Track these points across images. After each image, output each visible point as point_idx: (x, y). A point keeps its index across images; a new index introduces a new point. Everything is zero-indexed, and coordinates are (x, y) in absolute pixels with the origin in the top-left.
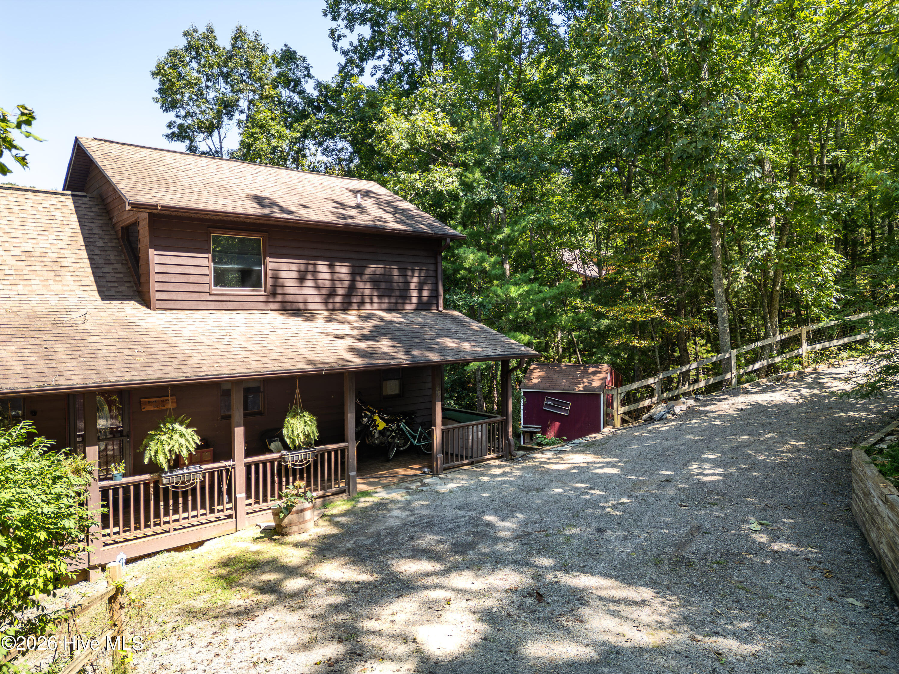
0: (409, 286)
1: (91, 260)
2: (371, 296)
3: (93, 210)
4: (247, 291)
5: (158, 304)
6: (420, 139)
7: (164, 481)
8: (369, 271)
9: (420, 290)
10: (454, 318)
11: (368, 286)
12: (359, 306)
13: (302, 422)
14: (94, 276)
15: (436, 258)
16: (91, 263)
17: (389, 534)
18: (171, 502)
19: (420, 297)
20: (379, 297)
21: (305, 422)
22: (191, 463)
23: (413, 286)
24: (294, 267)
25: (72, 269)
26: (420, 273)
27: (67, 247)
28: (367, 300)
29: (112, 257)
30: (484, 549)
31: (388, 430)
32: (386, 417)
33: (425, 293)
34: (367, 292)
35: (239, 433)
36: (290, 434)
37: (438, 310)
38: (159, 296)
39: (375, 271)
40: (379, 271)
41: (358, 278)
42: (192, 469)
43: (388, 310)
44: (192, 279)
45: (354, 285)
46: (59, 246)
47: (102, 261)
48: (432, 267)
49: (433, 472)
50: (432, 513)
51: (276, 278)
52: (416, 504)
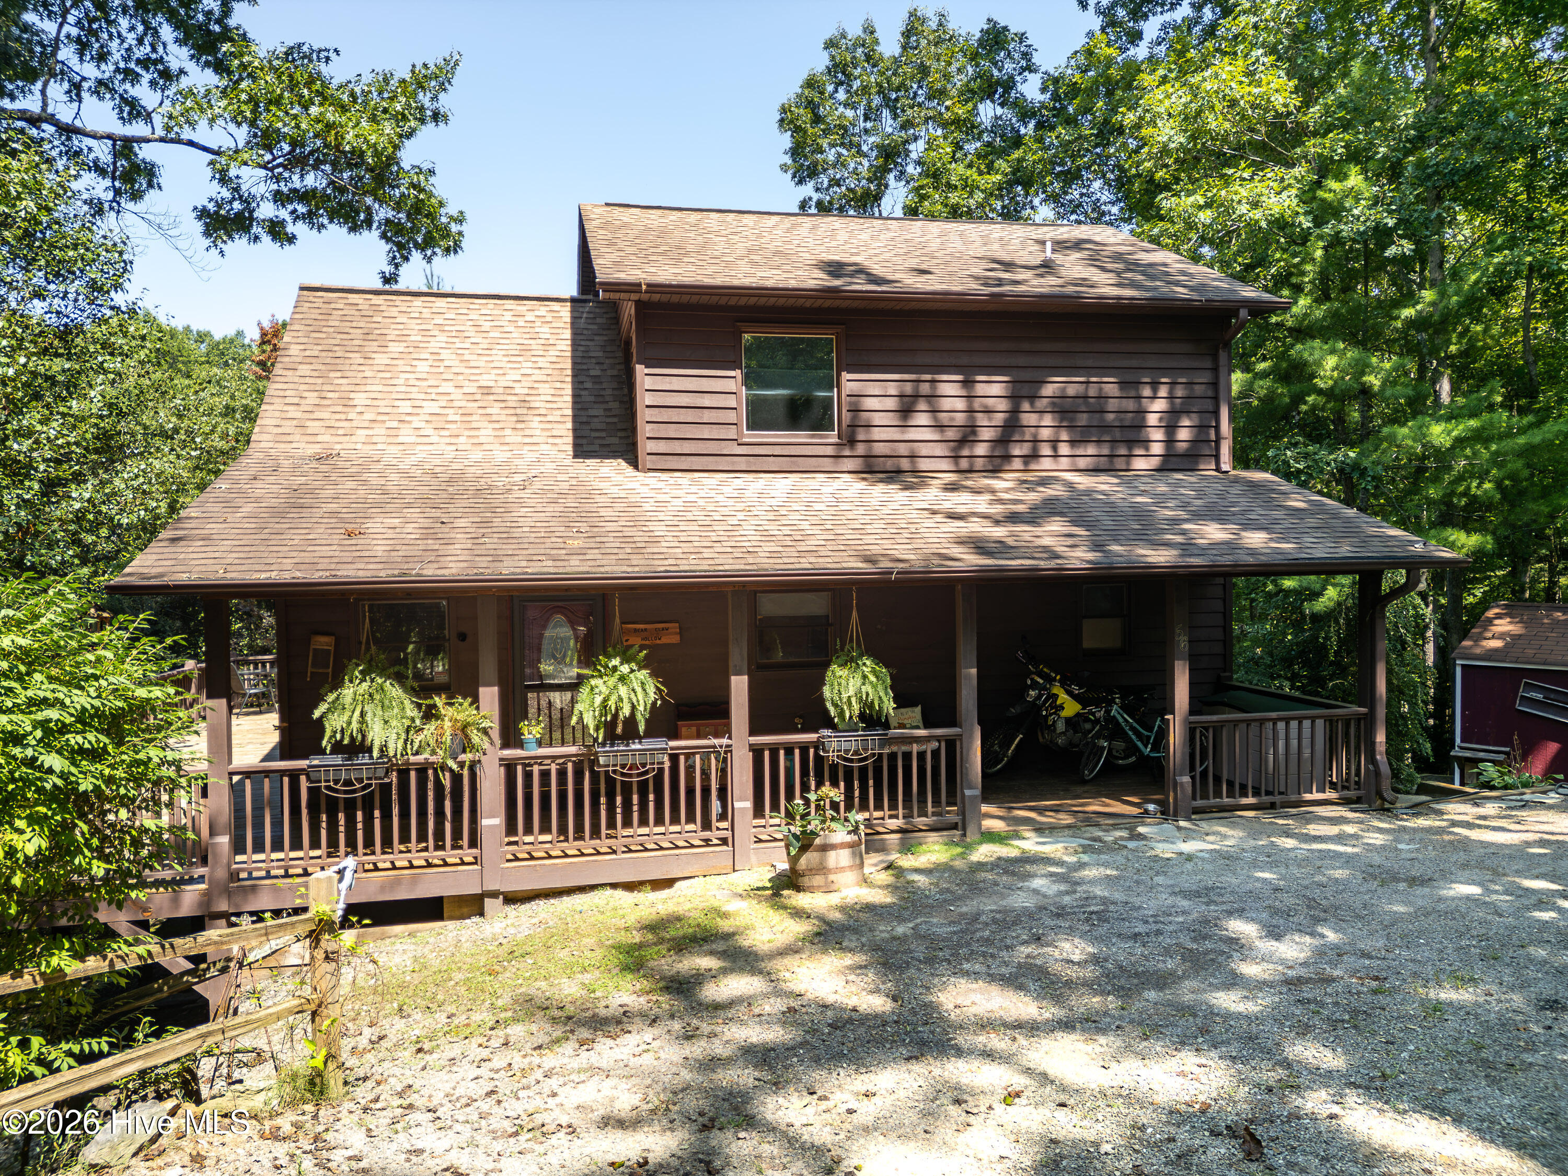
0: (1144, 419)
1: (576, 396)
2: (1054, 443)
3: (599, 320)
4: (801, 436)
5: (650, 462)
6: (1214, 122)
7: (602, 760)
8: (1048, 390)
9: (1171, 428)
10: (1253, 486)
11: (1048, 420)
12: (1026, 463)
13: (858, 676)
14: (574, 422)
15: (1215, 357)
16: (574, 403)
17: (995, 921)
18: (619, 800)
19: (1170, 442)
20: (1073, 443)
21: (865, 677)
22: (649, 734)
23: (1152, 419)
24: (893, 389)
25: (543, 412)
26: (1171, 391)
27: (545, 378)
28: (1046, 450)
29: (609, 392)
30: (1187, 992)
31: (1087, 720)
32: (1076, 689)
33: (1183, 434)
34: (1045, 434)
35: (739, 685)
36: (836, 698)
37: (1218, 469)
38: (652, 446)
39: (1064, 389)
40: (1071, 390)
41: (1026, 406)
42: (648, 744)
43: (1095, 471)
44: (707, 416)
45: (1018, 419)
46: (534, 378)
47: (592, 399)
48: (1205, 377)
49: (1167, 813)
50: (1118, 896)
51: (856, 410)
52: (1090, 873)
